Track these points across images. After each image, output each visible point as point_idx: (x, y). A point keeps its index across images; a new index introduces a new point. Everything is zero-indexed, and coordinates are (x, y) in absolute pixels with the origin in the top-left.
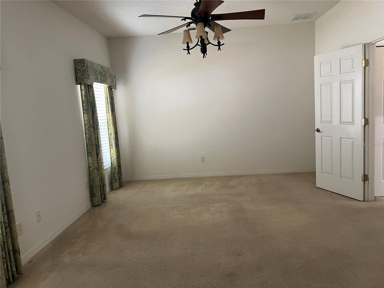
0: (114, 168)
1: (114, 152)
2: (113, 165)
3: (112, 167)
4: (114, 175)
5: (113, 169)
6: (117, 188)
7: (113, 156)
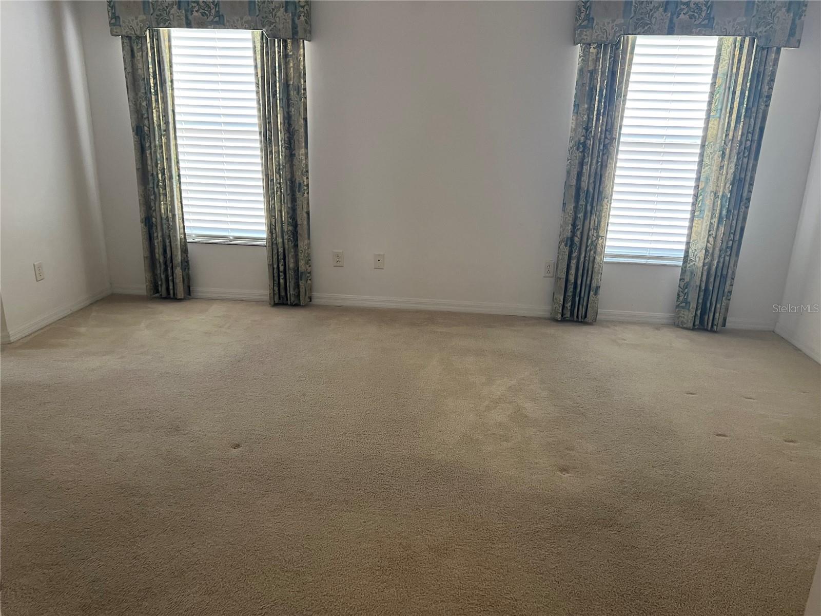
0: (692, 273)
1: (702, 228)
2: (692, 264)
3: (686, 267)
4: (686, 290)
5: (688, 273)
6: (685, 323)
7: (699, 240)
